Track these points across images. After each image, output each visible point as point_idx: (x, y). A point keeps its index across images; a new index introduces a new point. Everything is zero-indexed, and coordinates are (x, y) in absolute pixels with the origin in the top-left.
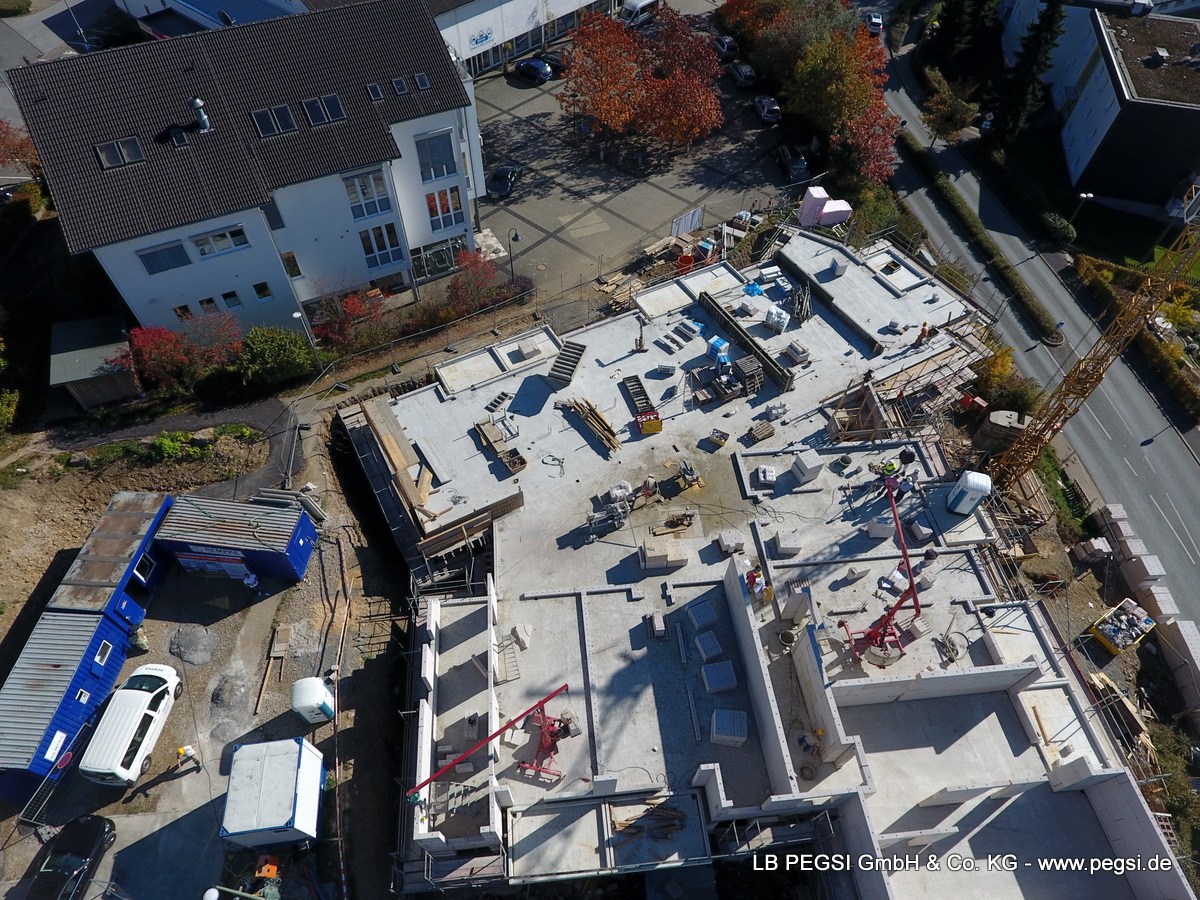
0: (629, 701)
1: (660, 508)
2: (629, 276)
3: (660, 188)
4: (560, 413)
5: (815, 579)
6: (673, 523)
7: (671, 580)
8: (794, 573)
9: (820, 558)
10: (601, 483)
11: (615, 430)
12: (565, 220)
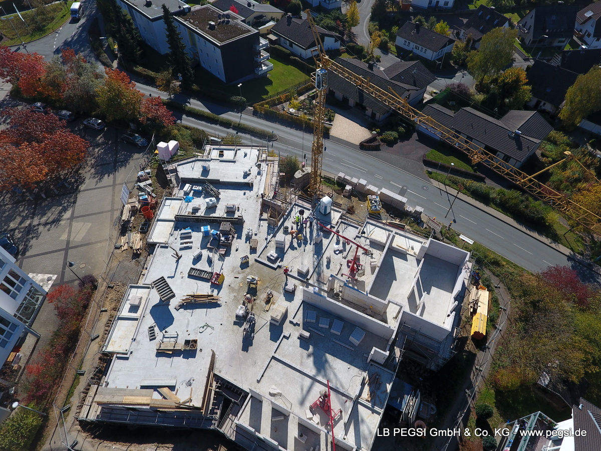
0: (327, 365)
1: (257, 301)
2: (127, 235)
3: (90, 189)
4: (182, 310)
5: (321, 271)
6: (268, 301)
7: (290, 318)
8: (315, 276)
9: (316, 263)
10: (230, 316)
11: (210, 294)
12: (64, 237)
